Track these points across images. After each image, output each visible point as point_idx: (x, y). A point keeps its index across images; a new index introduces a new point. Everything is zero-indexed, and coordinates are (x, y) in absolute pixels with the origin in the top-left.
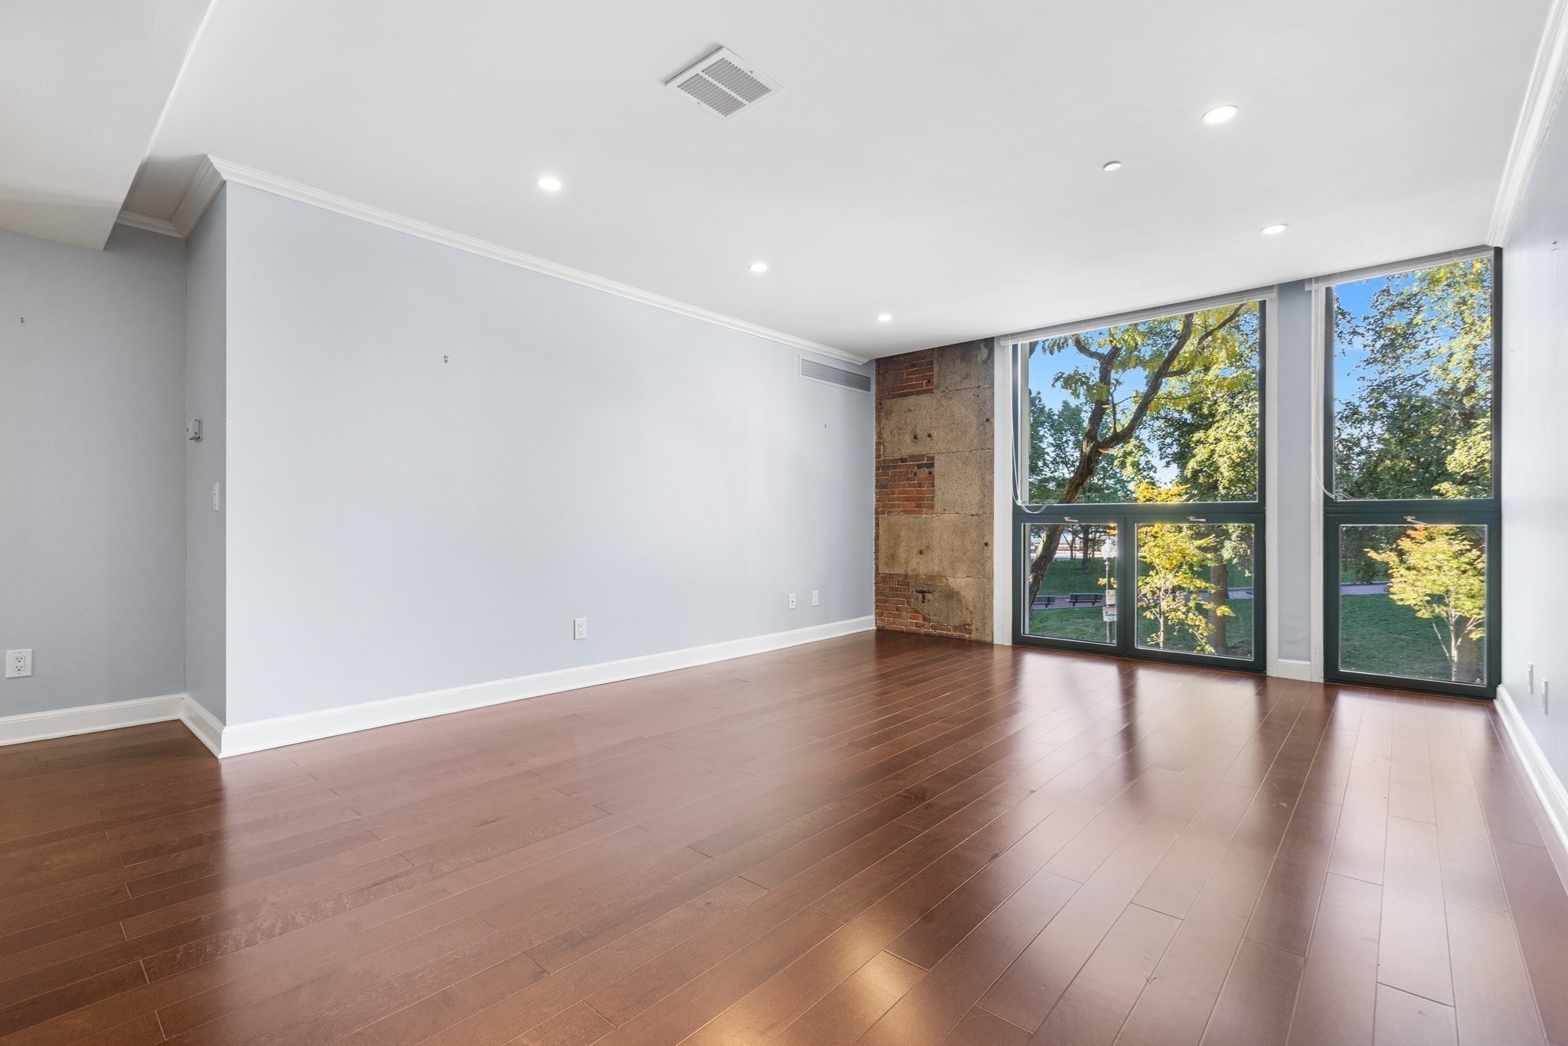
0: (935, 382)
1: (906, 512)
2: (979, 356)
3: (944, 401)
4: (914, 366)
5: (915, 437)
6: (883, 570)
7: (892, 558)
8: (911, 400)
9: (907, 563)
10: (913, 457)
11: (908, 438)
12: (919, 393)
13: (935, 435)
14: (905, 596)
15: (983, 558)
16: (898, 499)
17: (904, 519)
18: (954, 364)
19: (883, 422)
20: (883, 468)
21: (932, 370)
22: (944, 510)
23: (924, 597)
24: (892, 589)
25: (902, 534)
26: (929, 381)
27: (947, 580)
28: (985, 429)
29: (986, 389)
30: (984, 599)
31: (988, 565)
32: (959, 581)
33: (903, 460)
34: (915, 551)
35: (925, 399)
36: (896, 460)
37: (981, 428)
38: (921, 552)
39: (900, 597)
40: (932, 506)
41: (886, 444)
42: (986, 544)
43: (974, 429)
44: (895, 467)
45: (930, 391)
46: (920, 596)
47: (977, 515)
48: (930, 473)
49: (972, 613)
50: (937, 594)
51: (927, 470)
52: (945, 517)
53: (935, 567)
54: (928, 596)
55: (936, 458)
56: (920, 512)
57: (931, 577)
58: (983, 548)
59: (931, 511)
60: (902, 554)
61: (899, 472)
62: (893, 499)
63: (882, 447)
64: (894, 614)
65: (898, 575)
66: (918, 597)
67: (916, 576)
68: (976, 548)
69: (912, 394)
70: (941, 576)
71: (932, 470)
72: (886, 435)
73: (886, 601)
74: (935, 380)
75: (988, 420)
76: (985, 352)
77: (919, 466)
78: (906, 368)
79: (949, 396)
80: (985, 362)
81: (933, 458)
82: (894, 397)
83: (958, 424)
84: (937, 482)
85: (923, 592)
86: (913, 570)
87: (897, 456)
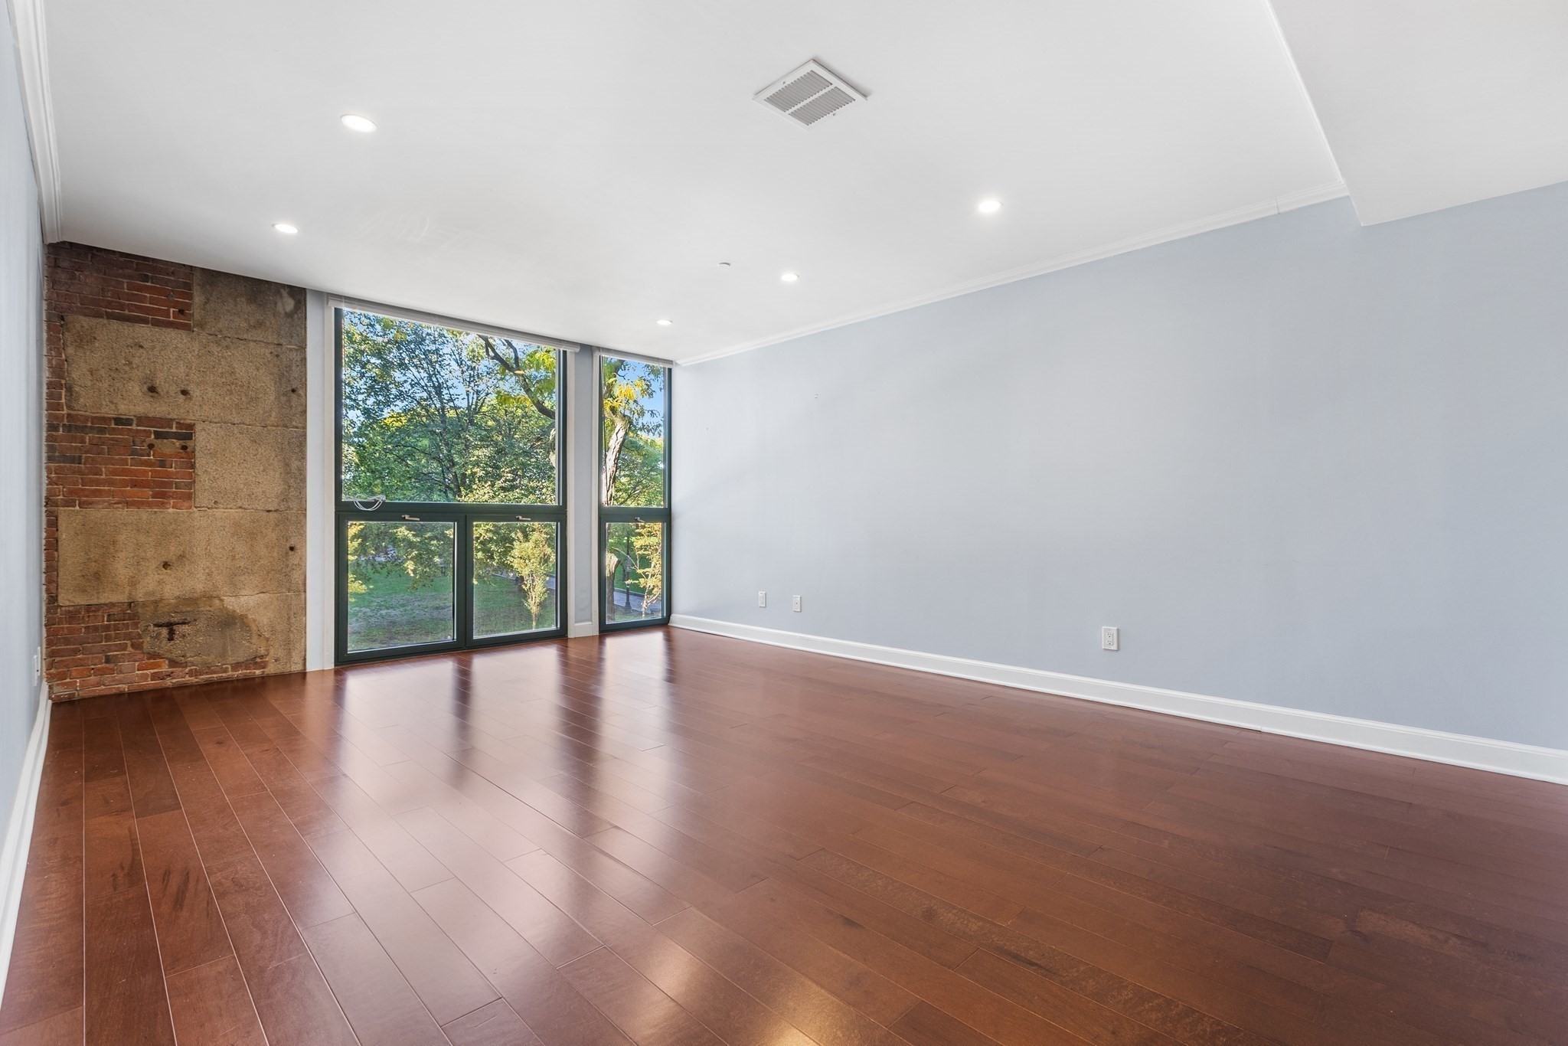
0: (197, 317)
1: (138, 505)
2: (280, 305)
3: (215, 349)
4: (146, 278)
5: (152, 389)
6: (68, 598)
7: (97, 577)
8: (143, 331)
9: (133, 583)
10: (142, 420)
11: (136, 389)
12: (157, 323)
13: (196, 392)
14: (128, 636)
15: (287, 566)
16: (111, 483)
17: (124, 514)
18: (235, 301)
19: (70, 350)
20: (68, 428)
21: (190, 296)
22: (216, 502)
23: (172, 633)
24: (96, 629)
25: (122, 538)
26: (181, 312)
27: (222, 600)
28: (289, 401)
29: (291, 350)
30: (289, 618)
31: (296, 575)
32: (247, 600)
33: (118, 421)
34: (154, 564)
35: (174, 338)
36: (104, 420)
37: (283, 399)
38: (166, 565)
39: (117, 637)
40: (189, 497)
41: (77, 389)
42: (292, 549)
43: (272, 398)
44: (102, 431)
45: (187, 327)
46: (165, 631)
47: (276, 511)
48: (184, 448)
49: (267, 640)
50: (201, 624)
51: (178, 443)
52: (219, 513)
53: (193, 580)
54: (180, 629)
55: (198, 427)
56: (163, 505)
57: (192, 601)
58: (287, 553)
59: (186, 504)
60: (121, 569)
61: (113, 439)
62: (98, 483)
63: (63, 392)
64: (99, 669)
65: (113, 605)
66: (159, 634)
67: (156, 602)
68: (275, 554)
69: (145, 321)
70: (211, 597)
71: (189, 443)
72: (78, 374)
73: (76, 652)
74: (197, 312)
75: (293, 391)
76: (289, 304)
77: (158, 435)
78: (130, 277)
79: (224, 343)
80: (289, 315)
81: (191, 427)
82: (98, 315)
83: (242, 386)
84: (201, 461)
85: (170, 626)
86: (147, 594)
87: (108, 411)
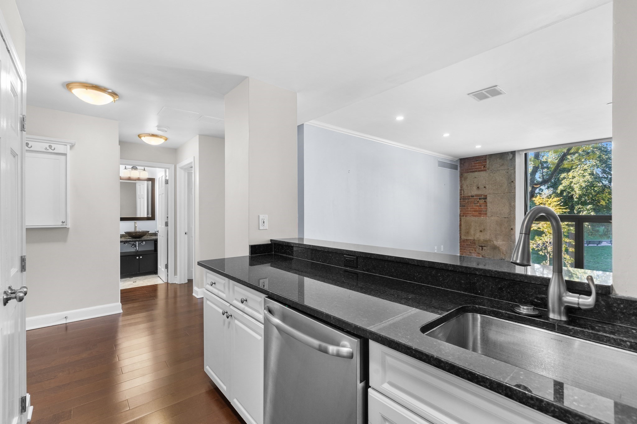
0: (487, 167)
1: (475, 216)
2: (508, 157)
3: (492, 174)
4: (477, 161)
5: (478, 188)
6: (463, 237)
7: (468, 233)
8: (476, 173)
9: (474, 235)
10: (477, 195)
11: (475, 188)
12: (479, 171)
13: (487, 187)
14: (474, 248)
15: (510, 234)
16: (470, 211)
17: (473, 218)
18: (496, 160)
19: (463, 182)
20: (463, 199)
21: (486, 162)
22: (492, 215)
23: (482, 248)
24: (468, 245)
25: (472, 224)
26: (484, 167)
27: (493, 242)
28: (511, 185)
29: (511, 170)
30: (511, 250)
31: (513, 237)
32: (499, 243)
33: (472, 196)
34: (478, 231)
35: (483, 174)
36: (469, 196)
37: (509, 185)
38: (481, 231)
39: (471, 248)
40: (486, 214)
41: (464, 190)
42: (512, 229)
43: (506, 185)
44: (469, 199)
45: (485, 170)
46: (481, 248)
47: (507, 218)
48: (485, 201)
49: (505, 255)
50: (489, 247)
51: (484, 200)
52: (492, 218)
53: (487, 237)
54: (484, 248)
55: (488, 196)
56: (480, 216)
57: (486, 241)
58: (510, 230)
59: (485, 216)
60: (472, 232)
61: (471, 201)
62: (468, 211)
63: (462, 191)
64: (468, 254)
65: (470, 240)
66: (480, 248)
67: (479, 240)
68: (507, 230)
69: (477, 171)
70: (491, 241)
71: (486, 200)
72: (464, 187)
73: (464, 249)
74: (487, 166)
75: (512, 182)
76: (511, 156)
77: (480, 199)
78: (474, 161)
79: (494, 172)
80: (511, 160)
81: (486, 196)
82: (468, 172)
83: (498, 183)
84: (488, 205)
85: (482, 246)
86: (477, 238)
87: (470, 195)
